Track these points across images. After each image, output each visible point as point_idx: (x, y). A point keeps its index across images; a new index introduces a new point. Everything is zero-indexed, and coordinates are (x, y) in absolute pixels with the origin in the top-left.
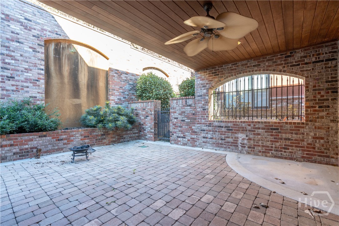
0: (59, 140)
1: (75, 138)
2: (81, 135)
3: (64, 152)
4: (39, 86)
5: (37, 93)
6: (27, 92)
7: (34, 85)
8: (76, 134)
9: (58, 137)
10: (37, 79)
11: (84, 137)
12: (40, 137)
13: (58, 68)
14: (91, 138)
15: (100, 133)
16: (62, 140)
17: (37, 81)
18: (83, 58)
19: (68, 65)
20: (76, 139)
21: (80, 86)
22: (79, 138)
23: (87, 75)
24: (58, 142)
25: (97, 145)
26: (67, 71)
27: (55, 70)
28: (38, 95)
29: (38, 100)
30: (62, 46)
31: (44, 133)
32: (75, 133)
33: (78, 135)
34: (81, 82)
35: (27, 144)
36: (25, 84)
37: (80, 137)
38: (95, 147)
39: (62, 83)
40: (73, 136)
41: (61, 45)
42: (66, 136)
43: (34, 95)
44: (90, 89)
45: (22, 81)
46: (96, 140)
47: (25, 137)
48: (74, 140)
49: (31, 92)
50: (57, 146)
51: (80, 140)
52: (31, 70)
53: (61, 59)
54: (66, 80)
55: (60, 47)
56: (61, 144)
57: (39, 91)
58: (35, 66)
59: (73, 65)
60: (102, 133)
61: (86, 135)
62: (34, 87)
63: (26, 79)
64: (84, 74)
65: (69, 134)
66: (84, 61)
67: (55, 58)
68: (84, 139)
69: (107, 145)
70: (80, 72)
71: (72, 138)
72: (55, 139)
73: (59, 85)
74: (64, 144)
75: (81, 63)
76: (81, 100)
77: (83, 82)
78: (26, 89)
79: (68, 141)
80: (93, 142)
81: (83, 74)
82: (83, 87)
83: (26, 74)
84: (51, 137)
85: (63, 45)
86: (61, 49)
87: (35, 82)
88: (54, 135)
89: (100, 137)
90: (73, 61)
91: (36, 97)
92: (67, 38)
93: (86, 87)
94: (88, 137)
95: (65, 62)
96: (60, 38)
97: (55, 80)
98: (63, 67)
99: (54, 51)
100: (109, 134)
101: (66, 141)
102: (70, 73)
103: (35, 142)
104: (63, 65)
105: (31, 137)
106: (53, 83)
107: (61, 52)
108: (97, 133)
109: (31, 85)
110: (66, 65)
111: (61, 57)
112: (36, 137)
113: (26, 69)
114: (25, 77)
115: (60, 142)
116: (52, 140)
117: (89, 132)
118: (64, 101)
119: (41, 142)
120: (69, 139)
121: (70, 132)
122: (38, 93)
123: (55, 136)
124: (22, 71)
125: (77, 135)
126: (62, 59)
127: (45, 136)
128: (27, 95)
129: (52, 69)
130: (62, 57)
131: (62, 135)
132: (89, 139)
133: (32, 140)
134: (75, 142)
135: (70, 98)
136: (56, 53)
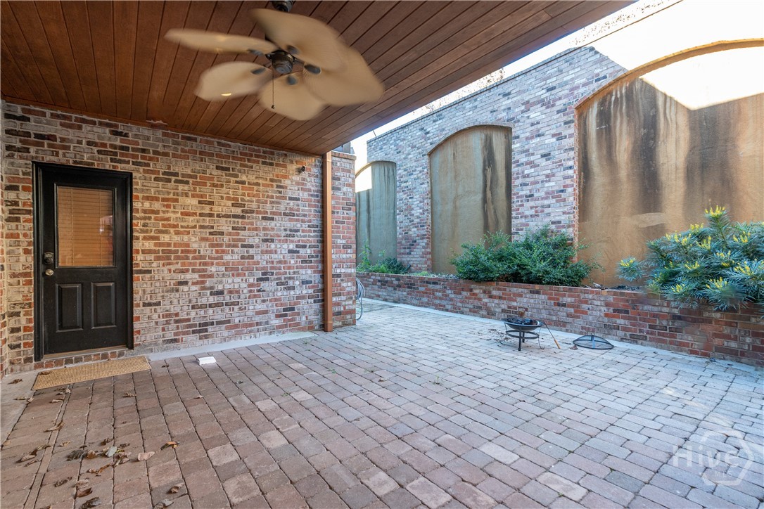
0: (559, 305)
1: (591, 308)
2: (607, 305)
3: (567, 331)
4: (565, 200)
5: (561, 213)
6: (548, 214)
7: (557, 202)
8: (594, 299)
9: (558, 299)
10: (562, 188)
11: (614, 311)
12: (531, 292)
13: (605, 152)
14: (635, 319)
15: (666, 310)
16: (564, 305)
17: (562, 191)
18: (672, 96)
19: (629, 133)
20: (594, 312)
21: (663, 178)
22: (600, 311)
23: (688, 138)
24: (558, 308)
25: (654, 343)
26: (625, 149)
27: (600, 157)
28: (563, 218)
29: (563, 227)
30: (613, 98)
31: (537, 287)
32: (591, 296)
33: (599, 303)
34: (665, 167)
35: (516, 301)
36: (546, 202)
37: (604, 309)
38: (648, 345)
39: (614, 181)
40: (586, 302)
41: (611, 96)
42: (573, 300)
43: (558, 219)
44: (697, 179)
45: (542, 199)
46: (651, 327)
47: (515, 288)
48: (589, 312)
49: (552, 215)
50: (556, 315)
51: (602, 315)
52: (554, 175)
53: (613, 129)
54: (623, 173)
55: (610, 102)
56: (562, 314)
57: (565, 210)
58: (559, 165)
59: (642, 130)
60: (676, 311)
61: (621, 305)
62: (558, 204)
63: (547, 193)
64: (677, 141)
65: (579, 296)
66: (677, 103)
67: (599, 133)
68: (614, 317)
69: (693, 352)
70: (661, 139)
71: (584, 306)
72: (552, 302)
73: (607, 188)
74: (569, 315)
75: (665, 113)
76: (663, 215)
77: (673, 162)
78: (547, 211)
79: (576, 312)
80: (640, 331)
81: (672, 140)
82: (673, 177)
83: (547, 185)
84: (546, 297)
85: (616, 94)
86: (612, 106)
87: (558, 195)
88: (551, 294)
89: (665, 323)
90: (642, 118)
91: (559, 222)
92: (620, 74)
93: (681, 174)
94: (627, 312)
95: (621, 130)
96: (604, 83)
97: (600, 179)
98: (616, 144)
99: (597, 119)
100: (708, 321)
101: (572, 310)
102: (634, 152)
103: (525, 300)
104: (616, 141)
105: (520, 290)
106: (595, 188)
107: (612, 111)
108: (655, 309)
109: (554, 201)
110: (625, 136)
111: (612, 124)
112: (526, 291)
113: (547, 176)
114: (545, 189)
115: (561, 310)
116: (548, 301)
117: (627, 301)
118: (617, 223)
119: (532, 301)
120: (578, 307)
121: (581, 292)
122: (564, 213)
123: (553, 296)
124: (542, 182)
125: (596, 303)
126: (615, 127)
127: (538, 292)
128: (547, 220)
129: (594, 159)
130: (615, 122)
131: (564, 295)
132: (629, 318)
133: (521, 295)
134: (591, 318)
135: (632, 214)
136: (601, 120)
